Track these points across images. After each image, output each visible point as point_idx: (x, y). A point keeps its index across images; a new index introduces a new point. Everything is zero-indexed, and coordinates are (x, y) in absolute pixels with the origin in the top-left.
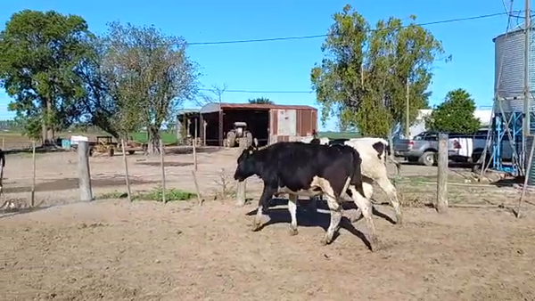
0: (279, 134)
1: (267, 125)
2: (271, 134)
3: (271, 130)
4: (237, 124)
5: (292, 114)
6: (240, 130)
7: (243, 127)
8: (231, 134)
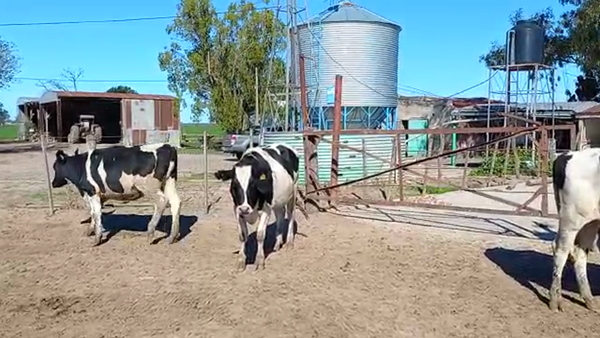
0: (134, 128)
1: (119, 117)
2: (123, 128)
3: (124, 122)
4: (82, 116)
5: (150, 105)
6: (87, 124)
7: (90, 120)
8: (74, 129)
